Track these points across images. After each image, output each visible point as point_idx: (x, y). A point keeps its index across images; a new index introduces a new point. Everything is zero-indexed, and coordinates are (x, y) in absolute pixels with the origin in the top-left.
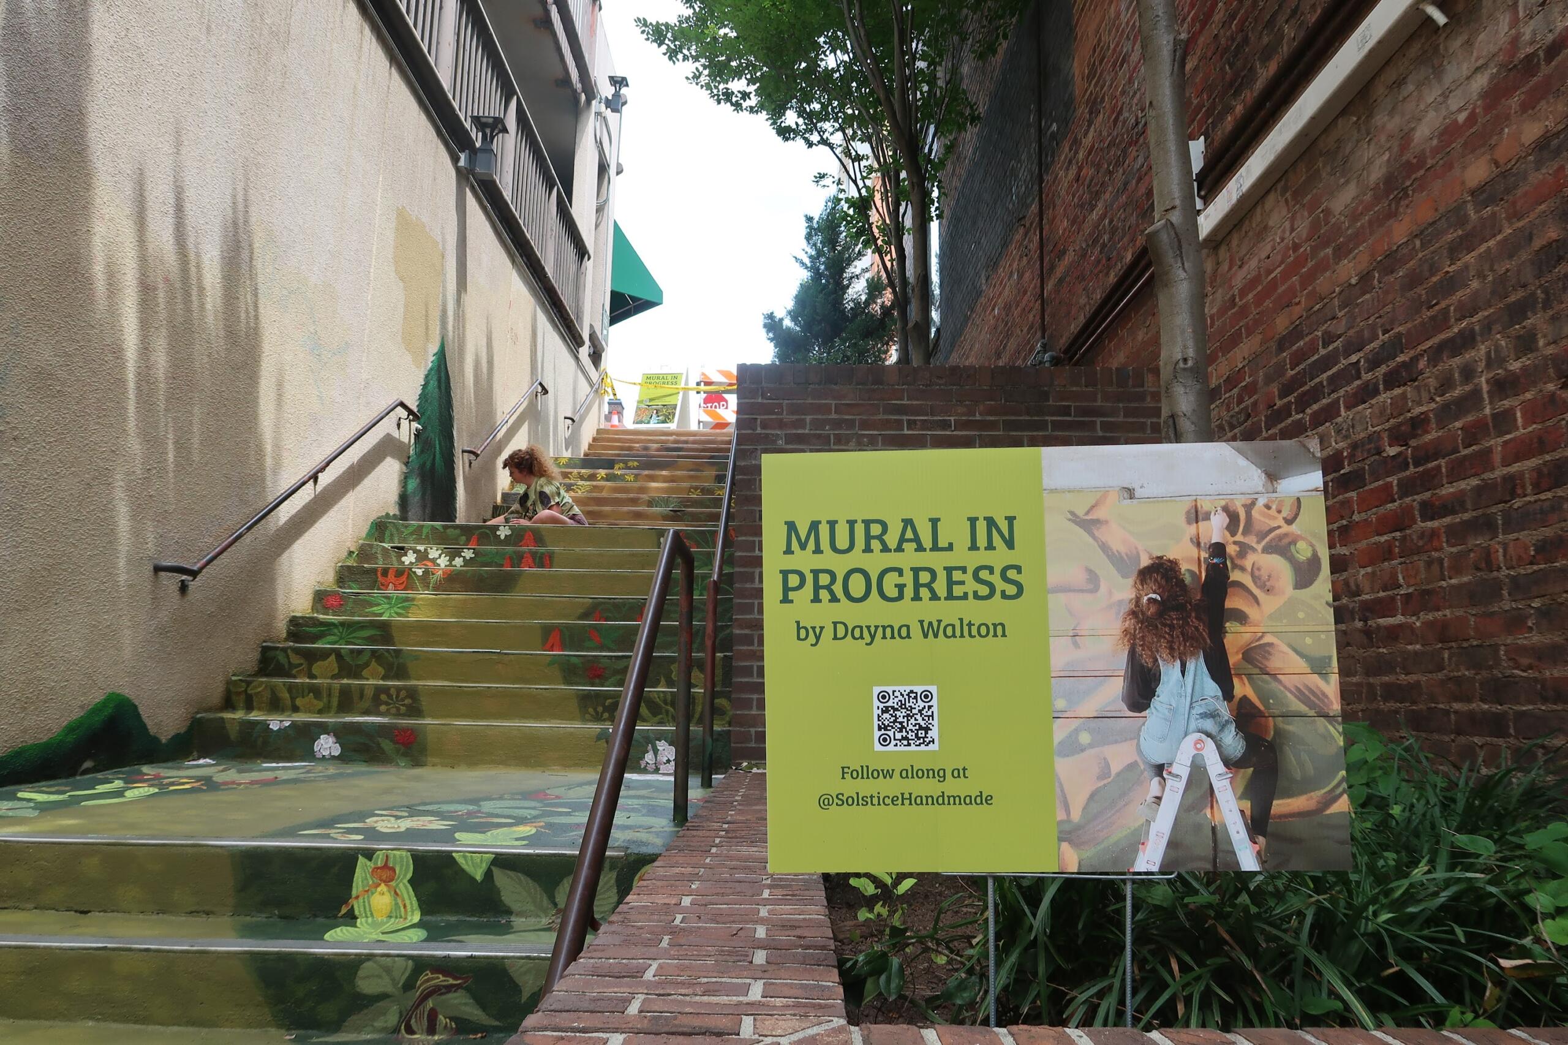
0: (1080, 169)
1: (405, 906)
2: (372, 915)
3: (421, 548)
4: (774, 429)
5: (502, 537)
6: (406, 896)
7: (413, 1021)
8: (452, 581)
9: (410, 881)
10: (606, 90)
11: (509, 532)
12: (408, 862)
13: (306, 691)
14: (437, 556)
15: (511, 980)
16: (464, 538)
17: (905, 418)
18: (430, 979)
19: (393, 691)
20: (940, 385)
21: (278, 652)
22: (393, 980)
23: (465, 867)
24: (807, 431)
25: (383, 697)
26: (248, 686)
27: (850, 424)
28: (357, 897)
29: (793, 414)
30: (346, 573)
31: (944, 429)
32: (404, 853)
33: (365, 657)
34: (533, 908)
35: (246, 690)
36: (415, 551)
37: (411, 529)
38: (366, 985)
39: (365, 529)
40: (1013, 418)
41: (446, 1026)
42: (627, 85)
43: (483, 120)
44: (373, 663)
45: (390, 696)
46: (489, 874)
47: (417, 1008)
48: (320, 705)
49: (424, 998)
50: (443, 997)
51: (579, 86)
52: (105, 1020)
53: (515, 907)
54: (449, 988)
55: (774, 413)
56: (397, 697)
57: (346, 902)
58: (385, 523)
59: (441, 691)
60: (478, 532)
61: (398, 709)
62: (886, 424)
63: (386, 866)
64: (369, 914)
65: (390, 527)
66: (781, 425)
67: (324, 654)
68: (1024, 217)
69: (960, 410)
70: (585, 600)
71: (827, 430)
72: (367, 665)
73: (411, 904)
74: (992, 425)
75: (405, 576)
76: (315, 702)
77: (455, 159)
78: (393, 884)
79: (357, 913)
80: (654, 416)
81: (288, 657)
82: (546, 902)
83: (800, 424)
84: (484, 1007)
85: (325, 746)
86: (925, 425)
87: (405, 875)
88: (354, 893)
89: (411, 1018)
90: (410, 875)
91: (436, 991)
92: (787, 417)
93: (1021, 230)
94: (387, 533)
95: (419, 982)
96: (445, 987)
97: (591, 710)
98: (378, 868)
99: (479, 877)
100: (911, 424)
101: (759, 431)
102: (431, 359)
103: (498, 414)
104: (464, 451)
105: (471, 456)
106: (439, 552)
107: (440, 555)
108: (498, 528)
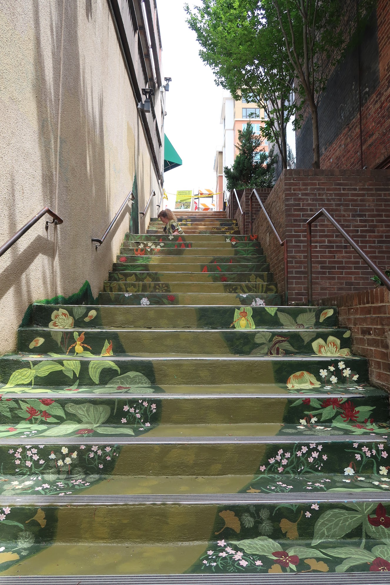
0: (383, 103)
1: (250, 324)
2: (240, 327)
3: (145, 242)
4: (297, 191)
5: (171, 239)
6: (250, 321)
7: (272, 351)
8: (161, 252)
9: (251, 316)
10: (164, 83)
12: (251, 310)
13: (131, 286)
15: (301, 338)
17: (342, 187)
18: (276, 339)
19: (160, 285)
20: (353, 176)
21: (115, 274)
22: (266, 339)
23: (269, 311)
24: (309, 192)
25: (157, 287)
26: (110, 284)
27: (323, 189)
28: (235, 321)
29: (304, 186)
30: (123, 251)
31: (355, 191)
32: (250, 308)
33: (145, 275)
34: (290, 324)
35: (110, 286)
36: (143, 244)
37: (138, 237)
38: (258, 341)
40: (378, 187)
41: (282, 352)
42: (171, 81)
43: (146, 90)
44: (148, 277)
45: (159, 286)
46: (276, 314)
47: (274, 346)
48: (136, 290)
49: (275, 344)
50: (281, 344)
51: (156, 81)
52: (178, 353)
53: (284, 324)
54: (283, 341)
55: (297, 186)
56: (162, 286)
57: (232, 323)
58: (129, 235)
59: (176, 285)
60: (162, 238)
61: (162, 291)
62: (336, 189)
63: (244, 312)
64: (239, 326)
65: (131, 236)
66: (300, 190)
67: (131, 275)
68: (349, 124)
69: (361, 184)
70: (211, 257)
71: (315, 192)
72: (145, 278)
73: (252, 323)
74: (371, 190)
75: (144, 251)
76: (134, 289)
77: (137, 105)
78: (246, 317)
79: (235, 326)
80: (183, 206)
81: (118, 276)
82: (294, 322)
83: (306, 189)
84: (293, 347)
85: (144, 302)
86: (349, 190)
87: (250, 314)
88: (234, 320)
89: (271, 350)
90: (251, 314)
91: (279, 342)
92: (301, 187)
93: (346, 129)
94: (130, 238)
95: (274, 339)
96: (281, 341)
97: (228, 290)
98: (242, 312)
99: (273, 315)
100: (344, 189)
101: (292, 192)
102: (134, 178)
103: (145, 201)
104: (140, 213)
105: (142, 215)
106: (152, 244)
107: (152, 245)
108: (169, 236)
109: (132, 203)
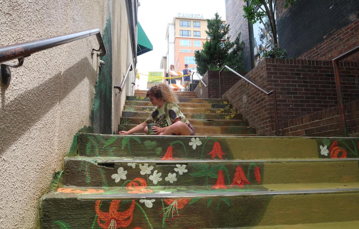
5: (194, 147)
11: (199, 143)
14: (149, 172)
16: (160, 149)
37: (111, 142)
39: (69, 142)
58: (86, 136)
60: (172, 144)
65: (91, 139)
75: (131, 210)
94: (89, 145)
102: (105, 22)
103: (122, 73)
104: (115, 87)
105: (118, 90)
106: (152, 168)
107: (152, 172)
108: (189, 140)
109: (101, 64)
